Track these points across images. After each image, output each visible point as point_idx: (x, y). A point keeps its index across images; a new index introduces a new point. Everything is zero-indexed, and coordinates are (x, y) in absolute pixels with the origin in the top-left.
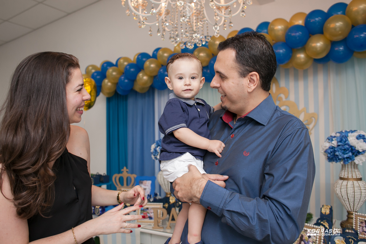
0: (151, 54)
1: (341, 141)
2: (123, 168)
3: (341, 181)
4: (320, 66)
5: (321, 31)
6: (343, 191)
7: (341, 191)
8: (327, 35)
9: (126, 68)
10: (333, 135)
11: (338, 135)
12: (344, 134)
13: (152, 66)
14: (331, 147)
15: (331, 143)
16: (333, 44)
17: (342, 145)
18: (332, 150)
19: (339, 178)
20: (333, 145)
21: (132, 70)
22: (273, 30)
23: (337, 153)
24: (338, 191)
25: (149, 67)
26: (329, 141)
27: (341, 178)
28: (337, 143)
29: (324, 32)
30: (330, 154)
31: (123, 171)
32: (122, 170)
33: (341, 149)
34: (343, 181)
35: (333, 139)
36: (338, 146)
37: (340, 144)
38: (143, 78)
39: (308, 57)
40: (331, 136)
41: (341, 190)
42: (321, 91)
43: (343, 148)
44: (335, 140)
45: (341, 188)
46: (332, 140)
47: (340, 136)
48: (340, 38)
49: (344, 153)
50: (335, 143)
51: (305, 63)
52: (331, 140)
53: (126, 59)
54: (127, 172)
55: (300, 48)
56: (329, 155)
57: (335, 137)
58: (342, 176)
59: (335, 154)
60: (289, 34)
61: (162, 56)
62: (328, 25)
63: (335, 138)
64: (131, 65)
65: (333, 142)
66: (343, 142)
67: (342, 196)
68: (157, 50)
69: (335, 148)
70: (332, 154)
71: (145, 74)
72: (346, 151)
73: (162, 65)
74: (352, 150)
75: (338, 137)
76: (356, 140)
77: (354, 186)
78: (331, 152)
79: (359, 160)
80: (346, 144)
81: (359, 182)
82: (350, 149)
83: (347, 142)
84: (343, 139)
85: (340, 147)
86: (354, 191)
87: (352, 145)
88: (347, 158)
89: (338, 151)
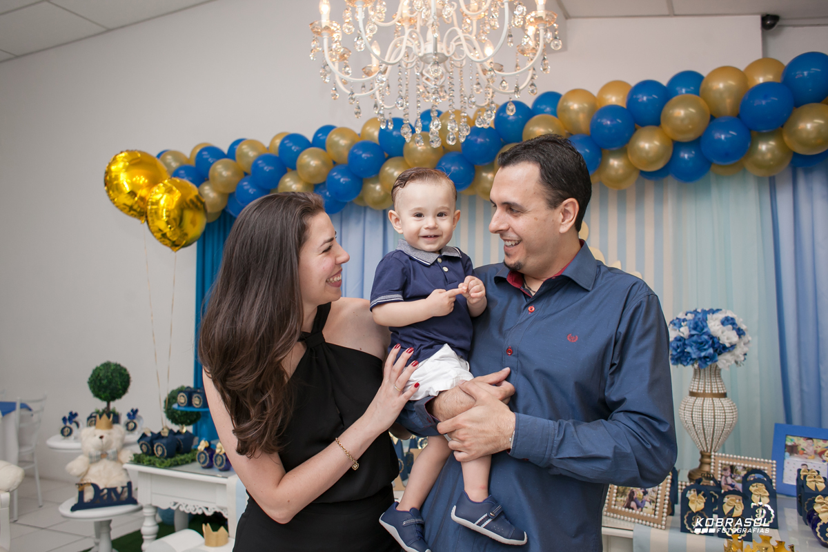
0: (310, 138)
1: (695, 329)
3: (693, 399)
4: (649, 184)
5: (656, 121)
6: (697, 415)
7: (692, 417)
8: (667, 128)
9: (255, 165)
10: (681, 316)
11: (690, 317)
12: (700, 316)
14: (678, 338)
15: (677, 330)
16: (677, 146)
17: (697, 335)
18: (679, 343)
19: (688, 393)
20: (682, 335)
21: (267, 168)
22: (567, 110)
23: (688, 349)
24: (687, 417)
25: (308, 165)
26: (675, 327)
27: (692, 394)
28: (690, 331)
29: (663, 124)
30: (676, 350)
33: (696, 342)
34: (695, 398)
35: (682, 324)
36: (692, 336)
37: (693, 332)
38: (292, 185)
39: (631, 167)
40: (677, 318)
41: (692, 414)
43: (700, 341)
44: (686, 326)
45: (692, 411)
46: (681, 326)
47: (694, 319)
48: (690, 137)
49: (700, 350)
50: (684, 331)
51: (625, 178)
52: (677, 325)
53: (254, 144)
55: (614, 149)
56: (674, 353)
57: (684, 320)
58: (694, 391)
59: (685, 350)
60: (599, 120)
61: (336, 144)
62: (671, 112)
63: (685, 323)
64: (266, 158)
65: (682, 329)
66: (698, 329)
67: (694, 426)
68: (327, 130)
69: (685, 339)
70: (679, 350)
71: (298, 180)
72: (705, 345)
73: (334, 163)
74: (713, 342)
75: (689, 320)
76: (721, 326)
77: (714, 407)
78: (678, 347)
79: (724, 361)
80: (704, 333)
81: (722, 399)
82: (710, 342)
83: (705, 330)
84: (699, 325)
85: (695, 338)
86: (714, 416)
87: (714, 334)
88: (705, 357)
89: (691, 346)
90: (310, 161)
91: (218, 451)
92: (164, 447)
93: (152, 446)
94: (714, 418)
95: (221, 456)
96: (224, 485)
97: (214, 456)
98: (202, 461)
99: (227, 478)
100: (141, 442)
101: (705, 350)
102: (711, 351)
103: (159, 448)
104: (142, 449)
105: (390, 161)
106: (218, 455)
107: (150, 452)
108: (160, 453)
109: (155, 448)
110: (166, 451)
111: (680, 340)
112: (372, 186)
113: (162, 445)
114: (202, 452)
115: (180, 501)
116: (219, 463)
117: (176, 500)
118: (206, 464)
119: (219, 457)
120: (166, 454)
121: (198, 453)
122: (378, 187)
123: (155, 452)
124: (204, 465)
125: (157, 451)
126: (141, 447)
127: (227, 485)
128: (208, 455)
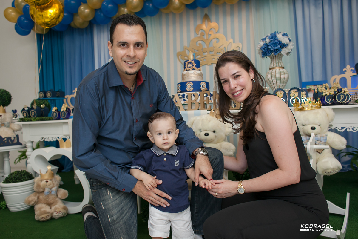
1: (272, 38)
3: (271, 70)
6: (273, 76)
7: (272, 77)
12: (273, 34)
14: (265, 44)
15: (264, 41)
17: (273, 40)
20: (266, 42)
21: (73, 2)
23: (270, 47)
24: (270, 78)
33: (273, 44)
35: (266, 38)
36: (270, 42)
37: (271, 40)
38: (85, 11)
42: (244, 26)
44: (268, 38)
47: (271, 35)
49: (275, 46)
50: (268, 41)
52: (264, 39)
56: (263, 50)
58: (271, 67)
59: (268, 48)
63: (268, 37)
65: (266, 40)
66: (273, 38)
67: (272, 81)
69: (268, 44)
70: (265, 49)
71: (88, 7)
72: (276, 44)
74: (280, 43)
75: (269, 36)
76: (282, 36)
77: (280, 72)
78: (265, 47)
79: (284, 51)
80: (276, 40)
81: (283, 69)
82: (279, 43)
83: (276, 38)
84: (273, 37)
85: (272, 42)
86: (281, 75)
87: (280, 40)
88: (277, 50)
89: (270, 46)
91: (62, 110)
92: (35, 112)
93: (29, 113)
94: (281, 76)
95: (64, 112)
96: (67, 123)
97: (61, 113)
98: (54, 116)
100: (23, 112)
101: (277, 46)
102: (279, 46)
103: (33, 112)
104: (23, 115)
106: (62, 112)
107: (28, 115)
108: (33, 114)
109: (30, 113)
110: (36, 113)
111: (266, 45)
112: (122, 9)
113: (34, 111)
114: (54, 112)
115: (45, 137)
116: (63, 115)
117: (43, 137)
118: (57, 118)
119: (63, 113)
120: (36, 115)
121: (52, 113)
122: (125, 9)
123: (31, 115)
124: (55, 118)
125: (31, 114)
126: (23, 114)
127: (69, 123)
128: (57, 113)
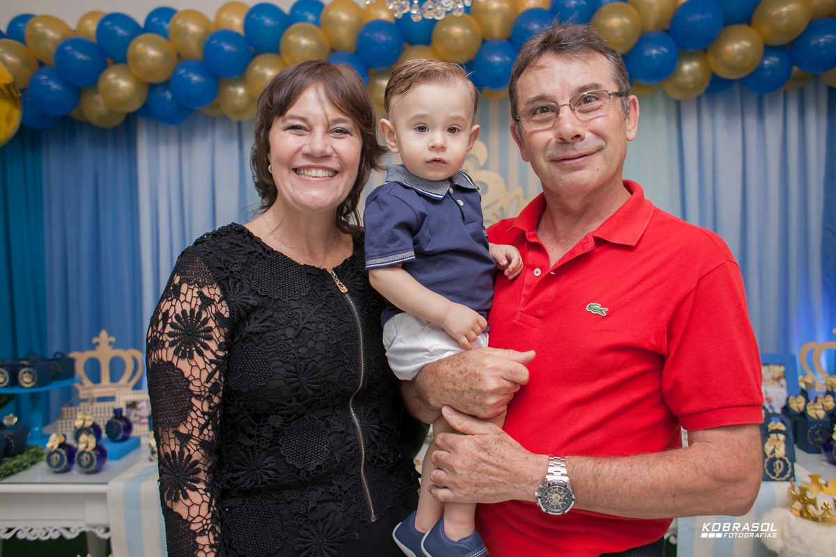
2: (97, 334)
9: (61, 51)
13: (152, 53)
21: (80, 56)
22: (484, 9)
25: (144, 56)
31: (98, 344)
32: (95, 340)
38: (120, 83)
53: (53, 22)
54: (110, 343)
60: (523, 24)
61: (183, 31)
62: (602, 20)
64: (77, 42)
71: (129, 75)
73: (179, 55)
90: (149, 51)
91: (81, 447)
96: (102, 497)
97: (77, 454)
98: (54, 462)
99: (106, 483)
105: (260, 59)
106: (83, 452)
112: (231, 89)
114: (56, 451)
116: (85, 463)
118: (63, 467)
119: (85, 455)
121: (46, 452)
122: (241, 91)
124: (58, 470)
127: (108, 495)
128: (63, 452)
